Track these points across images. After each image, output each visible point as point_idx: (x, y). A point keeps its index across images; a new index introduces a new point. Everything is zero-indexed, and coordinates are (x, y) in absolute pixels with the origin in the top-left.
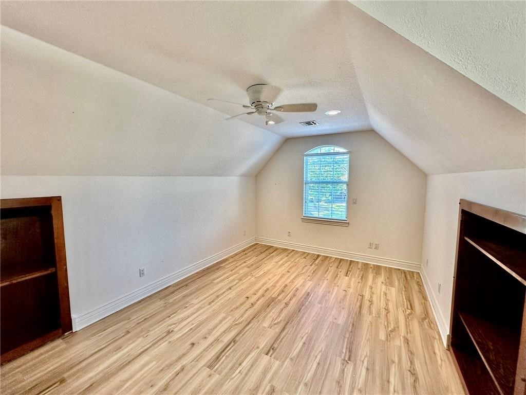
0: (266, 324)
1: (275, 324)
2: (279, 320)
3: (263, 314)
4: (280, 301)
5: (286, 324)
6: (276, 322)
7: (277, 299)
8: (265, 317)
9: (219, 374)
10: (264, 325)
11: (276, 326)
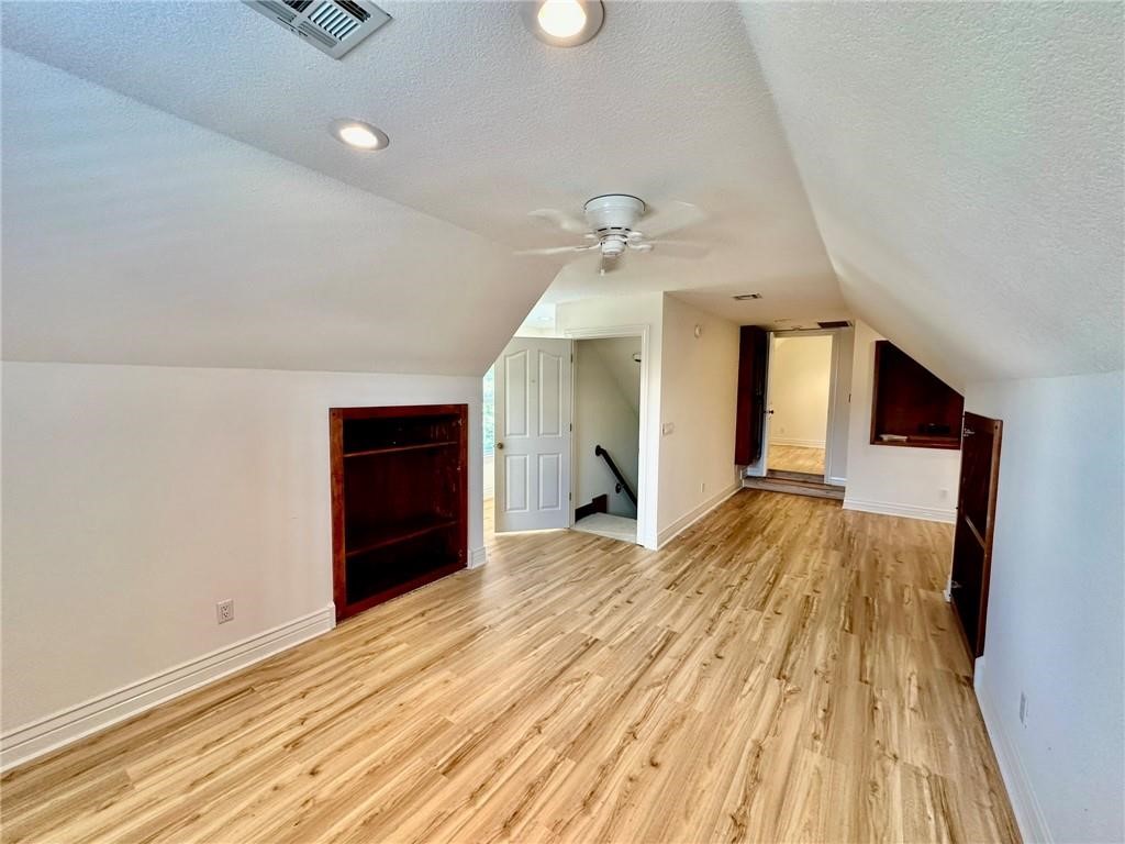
0: (597, 680)
1: (579, 680)
2: (568, 687)
3: (603, 702)
4: (552, 743)
5: (556, 678)
6: (576, 684)
7: (559, 750)
8: (599, 695)
9: (657, 628)
10: (601, 679)
11: (577, 676)
